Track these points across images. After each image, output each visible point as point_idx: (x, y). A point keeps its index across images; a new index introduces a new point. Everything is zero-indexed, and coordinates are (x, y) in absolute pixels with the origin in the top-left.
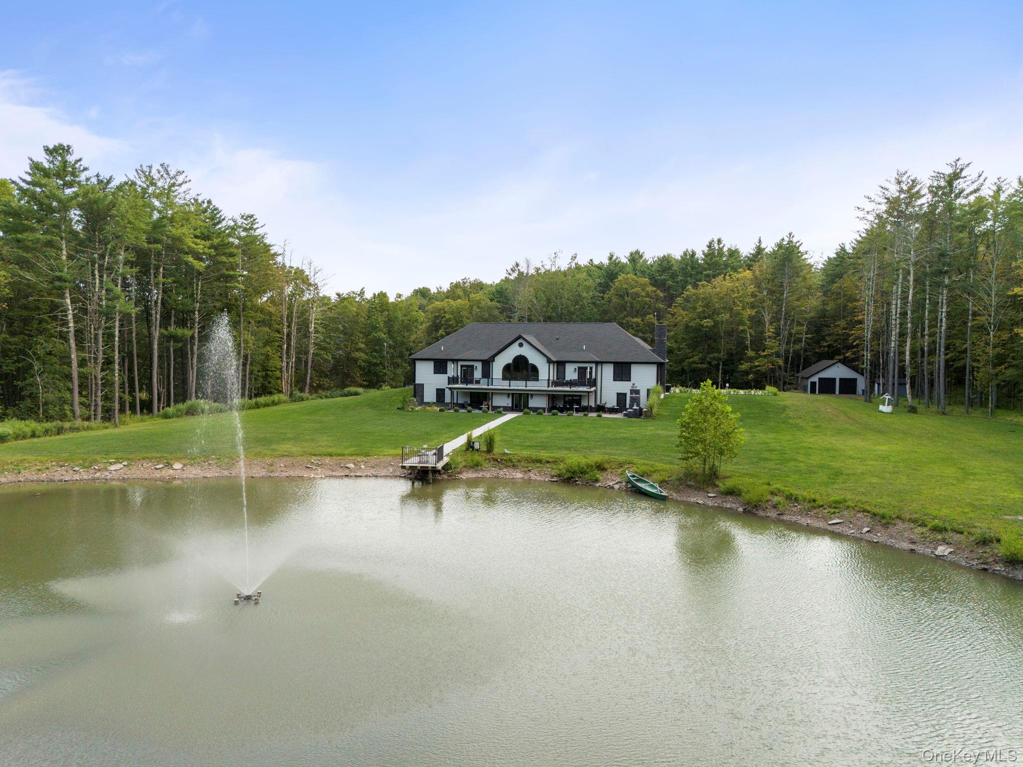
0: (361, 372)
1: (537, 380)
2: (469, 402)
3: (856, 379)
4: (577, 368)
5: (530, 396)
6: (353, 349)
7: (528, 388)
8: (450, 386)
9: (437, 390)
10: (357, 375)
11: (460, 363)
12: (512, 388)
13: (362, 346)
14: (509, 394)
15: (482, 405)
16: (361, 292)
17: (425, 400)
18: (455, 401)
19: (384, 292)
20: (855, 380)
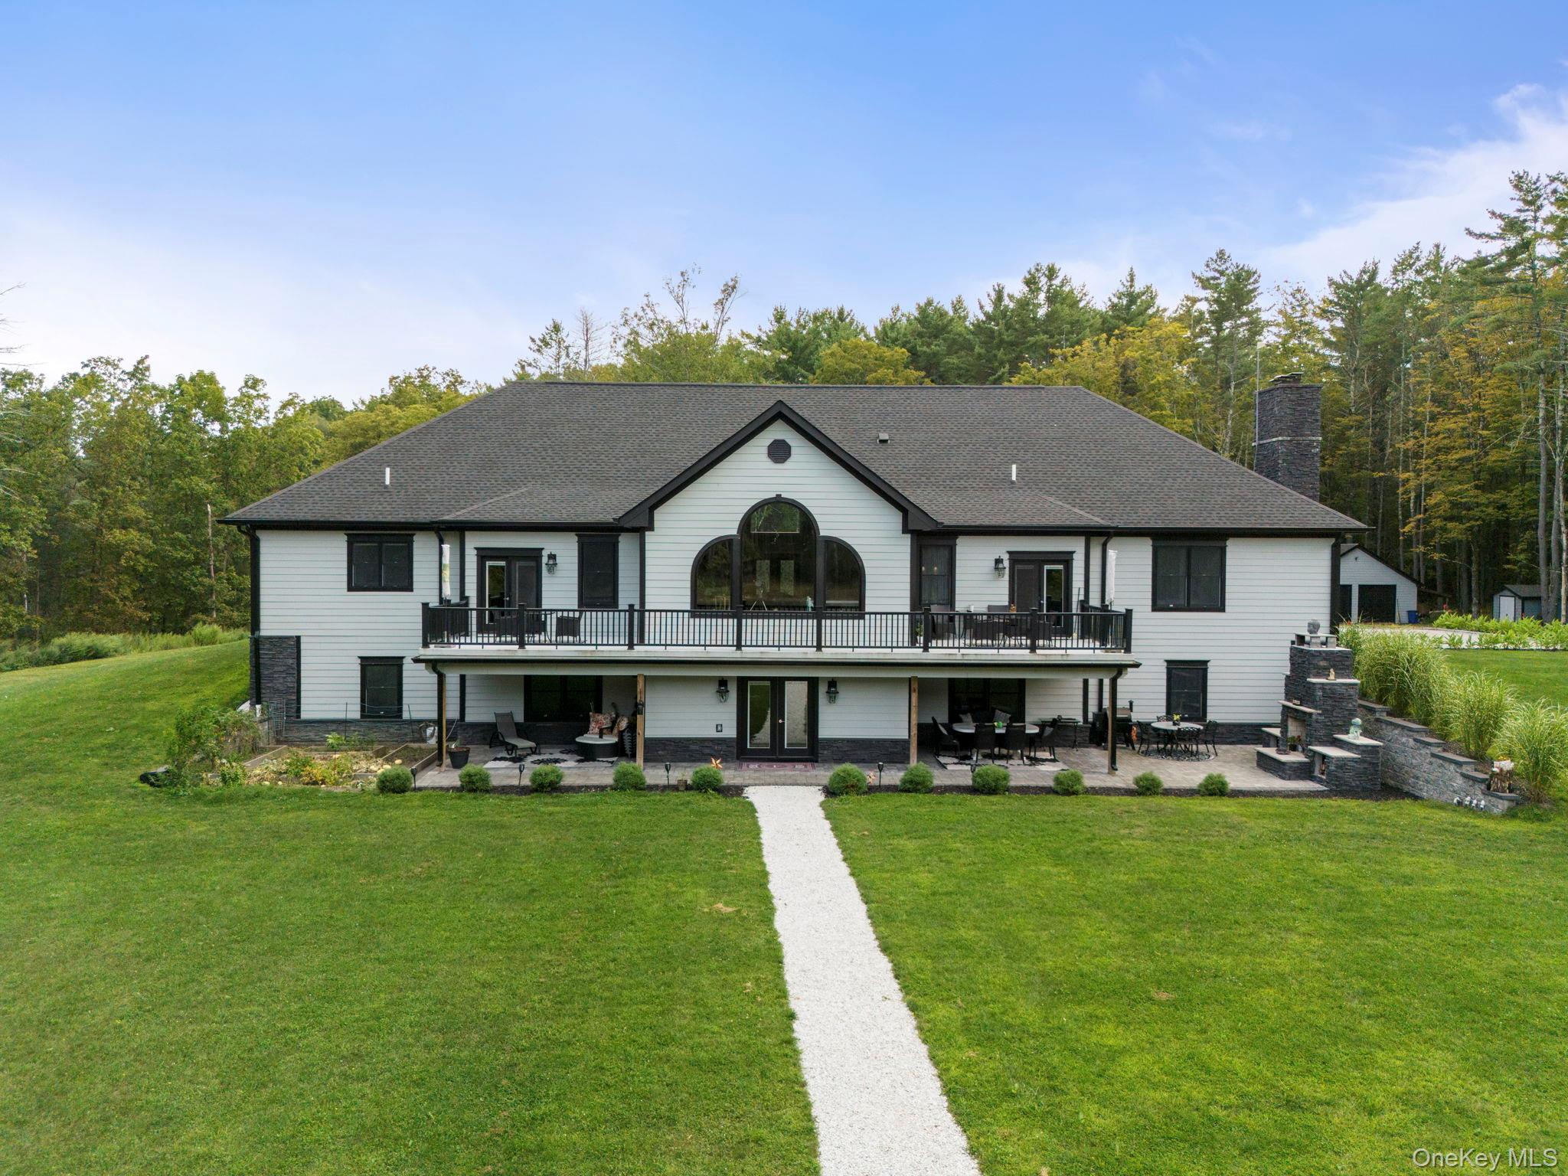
0: (137, 585)
1: (858, 612)
2: (519, 718)
3: (1394, 587)
4: (1006, 557)
5: (822, 689)
6: (106, 520)
7: (828, 654)
8: (434, 651)
9: (367, 663)
10: (122, 593)
11: (474, 542)
12: (749, 653)
13: (137, 511)
14: (723, 682)
15: (585, 730)
16: (136, 369)
17: (310, 710)
18: (452, 712)
19: (207, 372)
20: (1392, 589)
